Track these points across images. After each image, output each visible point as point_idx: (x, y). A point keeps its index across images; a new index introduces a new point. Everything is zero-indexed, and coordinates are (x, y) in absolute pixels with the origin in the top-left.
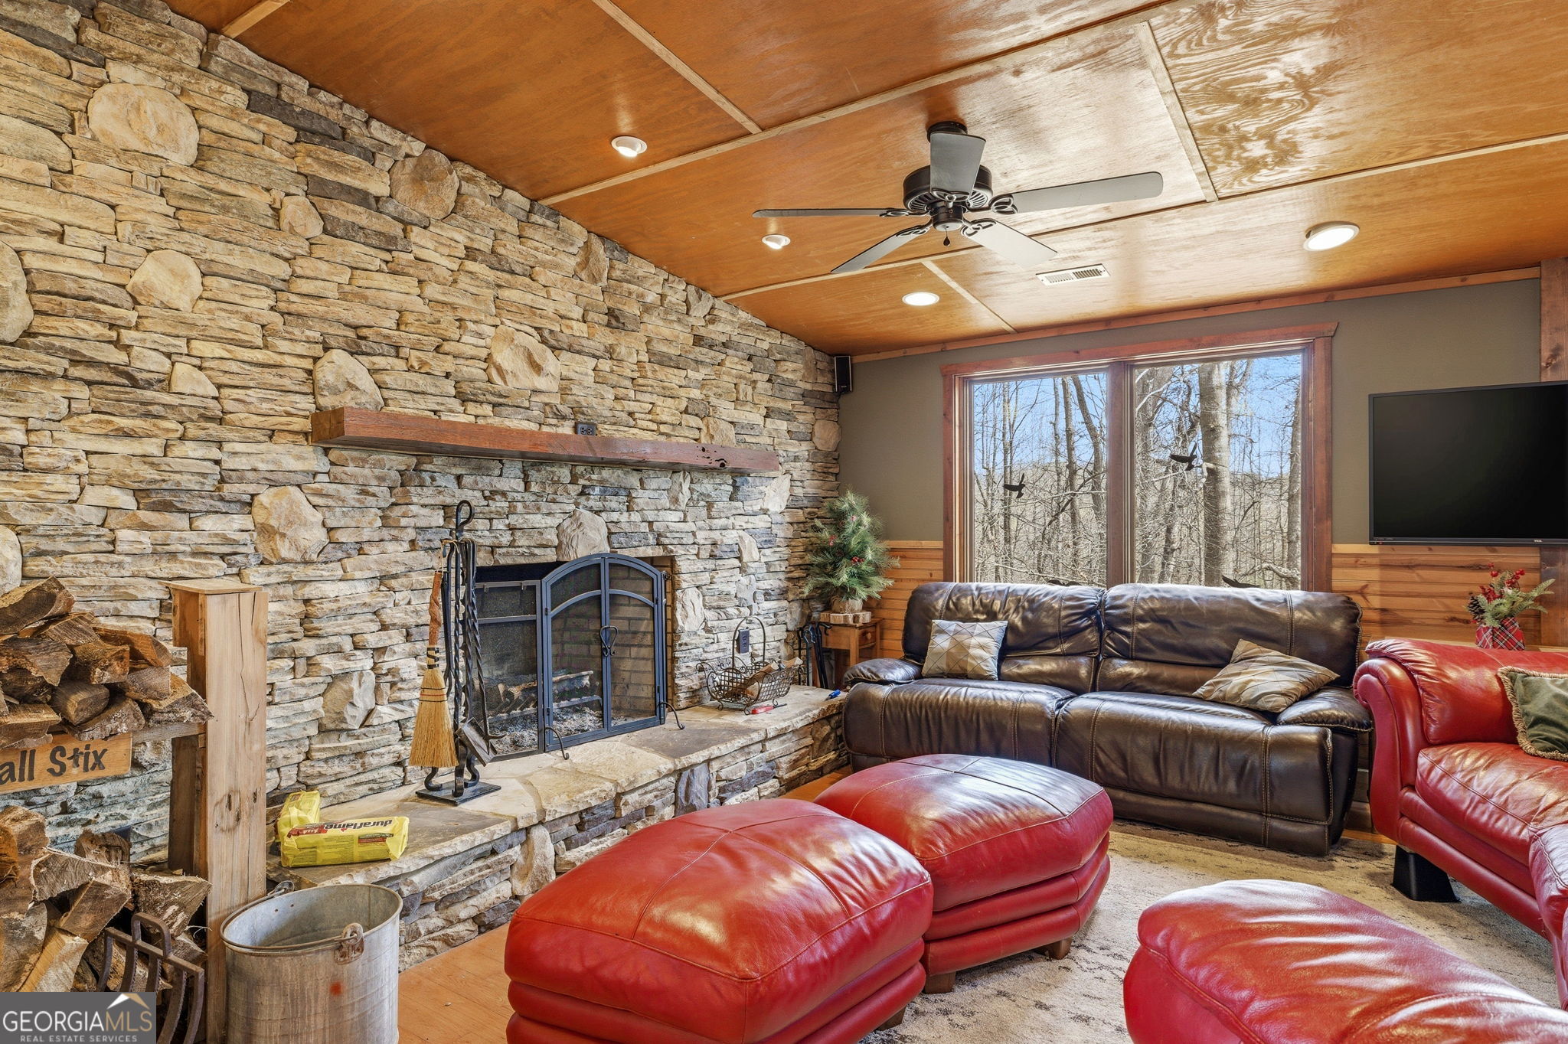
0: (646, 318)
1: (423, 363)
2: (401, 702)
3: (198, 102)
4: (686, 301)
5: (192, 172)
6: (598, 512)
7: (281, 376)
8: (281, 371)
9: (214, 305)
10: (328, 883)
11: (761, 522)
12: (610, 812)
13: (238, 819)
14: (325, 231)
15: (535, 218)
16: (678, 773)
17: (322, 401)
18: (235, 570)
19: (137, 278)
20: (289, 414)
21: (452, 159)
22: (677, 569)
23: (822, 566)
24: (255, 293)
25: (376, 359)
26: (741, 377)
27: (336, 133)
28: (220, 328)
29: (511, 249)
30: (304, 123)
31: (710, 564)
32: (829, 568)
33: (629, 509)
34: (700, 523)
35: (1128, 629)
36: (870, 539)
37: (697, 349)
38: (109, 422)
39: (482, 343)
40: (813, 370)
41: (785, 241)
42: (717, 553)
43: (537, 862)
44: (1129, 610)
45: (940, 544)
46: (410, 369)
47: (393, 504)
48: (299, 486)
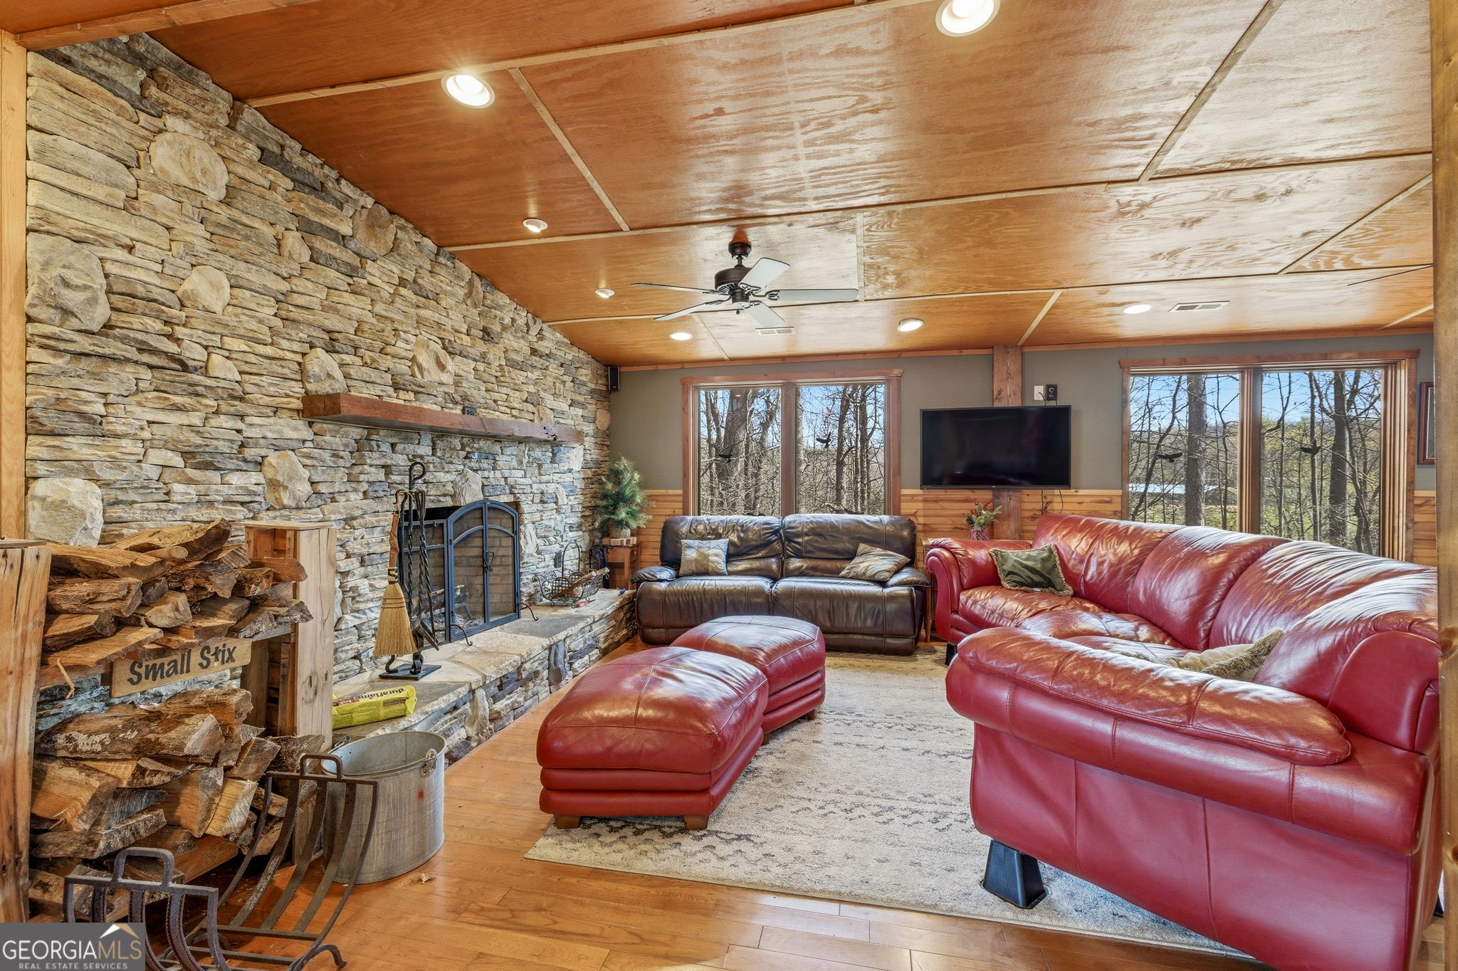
0: (504, 334)
1: (374, 361)
2: (358, 611)
3: (229, 154)
4: (527, 324)
5: (224, 207)
6: (476, 471)
7: (283, 367)
8: (283, 363)
9: (239, 310)
10: (372, 735)
11: (568, 478)
12: (516, 676)
13: (316, 694)
14: (312, 259)
15: (442, 260)
16: (550, 648)
17: (309, 386)
18: (251, 515)
19: (187, 286)
20: (287, 396)
21: (391, 213)
22: (521, 510)
23: (606, 507)
24: (266, 303)
25: (344, 356)
26: (557, 378)
27: (318, 186)
28: (245, 328)
29: (426, 282)
30: (299, 176)
31: (540, 507)
32: (611, 508)
33: (494, 469)
34: (534, 479)
35: (800, 540)
36: (637, 489)
37: (534, 358)
38: (166, 399)
39: (408, 347)
40: (596, 375)
41: (611, 293)
42: (545, 499)
43: (481, 712)
44: (800, 529)
45: (680, 492)
46: (365, 364)
47: (353, 465)
48: (293, 450)
